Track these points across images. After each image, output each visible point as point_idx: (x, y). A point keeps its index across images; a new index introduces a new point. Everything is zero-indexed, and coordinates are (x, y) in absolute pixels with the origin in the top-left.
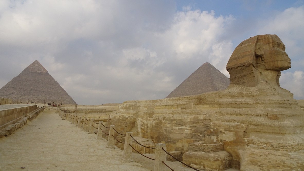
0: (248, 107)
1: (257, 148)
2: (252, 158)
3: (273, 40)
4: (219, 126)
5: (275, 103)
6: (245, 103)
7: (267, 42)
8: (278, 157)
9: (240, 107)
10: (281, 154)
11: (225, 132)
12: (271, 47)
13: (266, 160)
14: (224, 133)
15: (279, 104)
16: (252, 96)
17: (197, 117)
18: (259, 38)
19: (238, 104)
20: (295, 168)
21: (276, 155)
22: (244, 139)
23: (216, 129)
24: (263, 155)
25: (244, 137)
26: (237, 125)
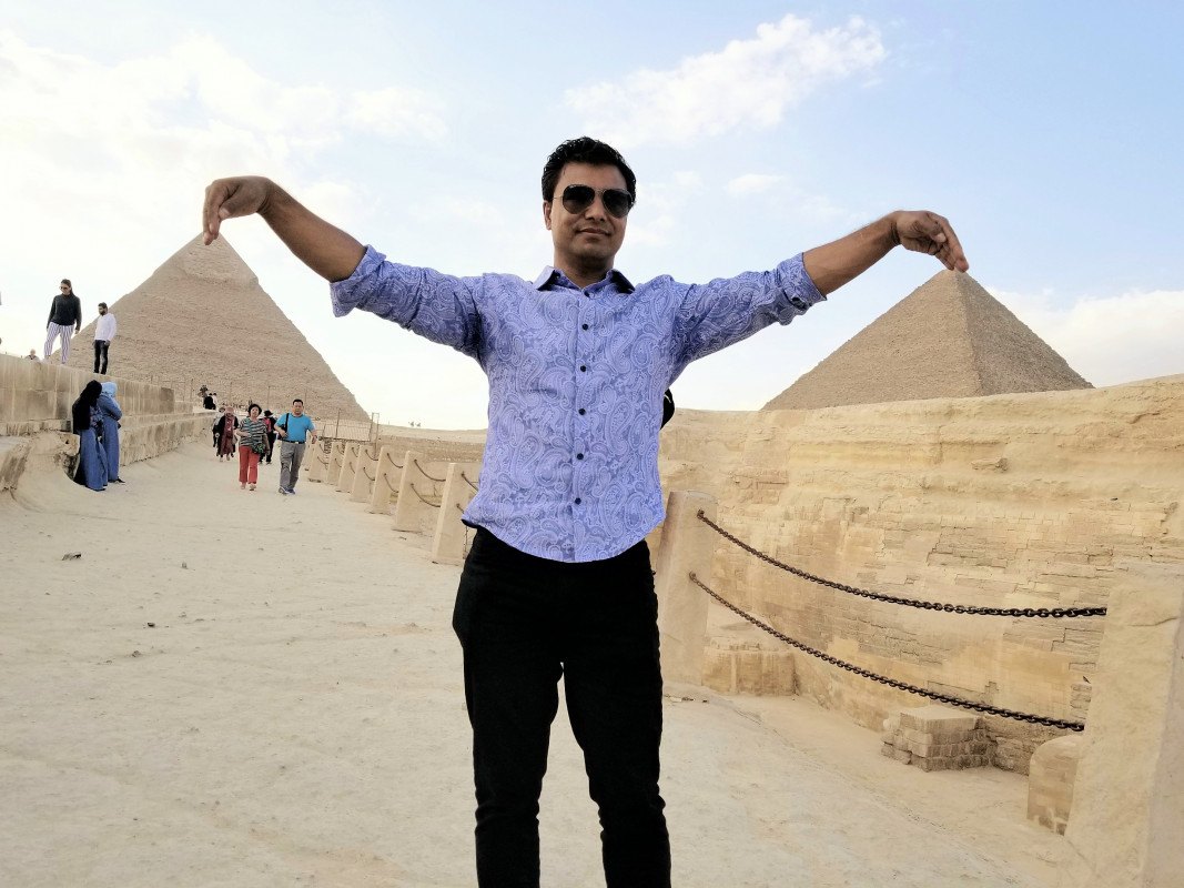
17: (1097, 522)
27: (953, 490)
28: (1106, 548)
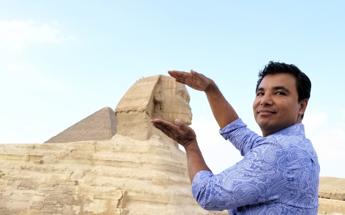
0: (131, 167)
4: (86, 192)
6: (129, 162)
7: (170, 86)
12: (174, 94)
14: (93, 202)
15: (169, 167)
16: (139, 152)
17: (57, 177)
18: (162, 79)
19: (119, 162)
22: (117, 210)
23: (82, 195)
25: (117, 208)
26: (111, 190)
27: (29, 169)
28: (58, 183)
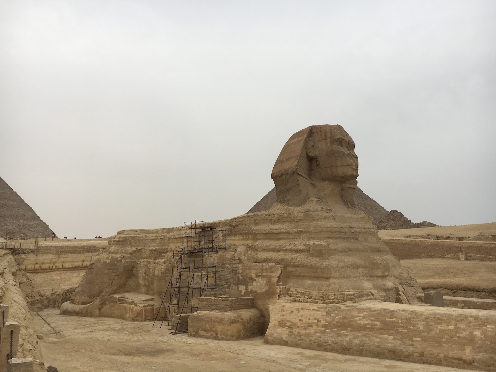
0: (288, 239)
1: (289, 300)
2: (281, 316)
3: (331, 134)
4: (249, 270)
5: (323, 231)
6: (285, 232)
7: (323, 137)
8: (312, 313)
9: (279, 239)
10: (317, 307)
11: (256, 278)
12: (329, 144)
13: (297, 318)
14: (255, 280)
15: (330, 233)
16: (295, 220)
17: (224, 256)
18: (314, 131)
19: (276, 234)
20: (330, 327)
21: (310, 310)
22: (277, 289)
23: (245, 274)
24: (295, 311)
25: (277, 285)
26: (271, 266)
28: (224, 263)
